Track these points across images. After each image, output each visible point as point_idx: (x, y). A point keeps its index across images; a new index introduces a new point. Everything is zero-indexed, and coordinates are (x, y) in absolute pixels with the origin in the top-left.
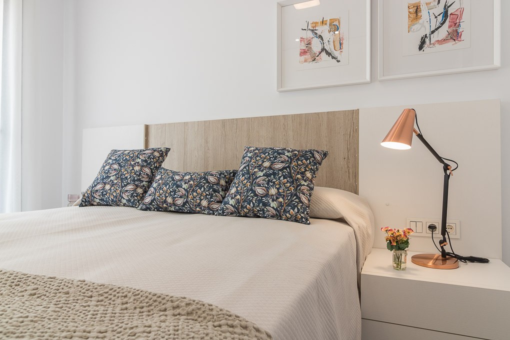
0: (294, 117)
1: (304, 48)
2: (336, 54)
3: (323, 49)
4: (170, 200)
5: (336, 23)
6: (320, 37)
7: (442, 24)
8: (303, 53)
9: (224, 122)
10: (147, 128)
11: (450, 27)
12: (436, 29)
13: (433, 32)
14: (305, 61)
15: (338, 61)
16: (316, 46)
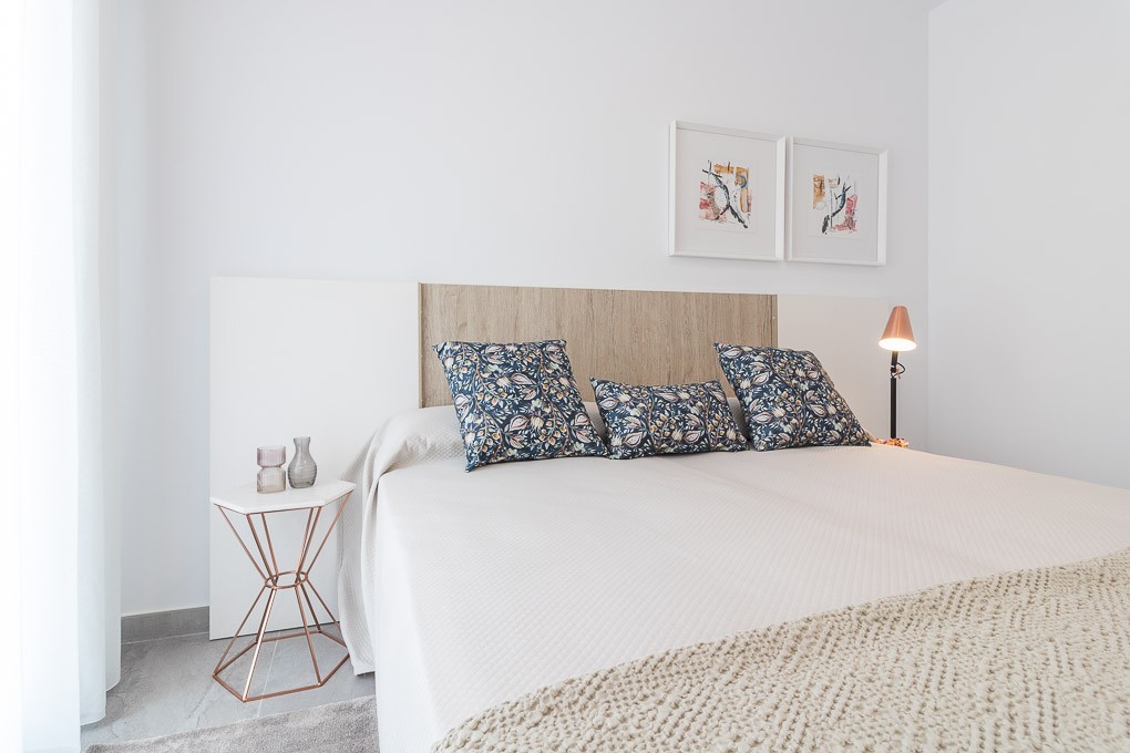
0: (700, 296)
1: (706, 198)
2: (743, 216)
3: (728, 206)
4: (677, 435)
5: (744, 174)
6: (725, 187)
7: (841, 207)
8: (704, 205)
9: (590, 293)
10: (423, 288)
11: (847, 212)
12: (837, 212)
13: (834, 214)
14: (707, 218)
15: (746, 227)
16: (720, 201)
